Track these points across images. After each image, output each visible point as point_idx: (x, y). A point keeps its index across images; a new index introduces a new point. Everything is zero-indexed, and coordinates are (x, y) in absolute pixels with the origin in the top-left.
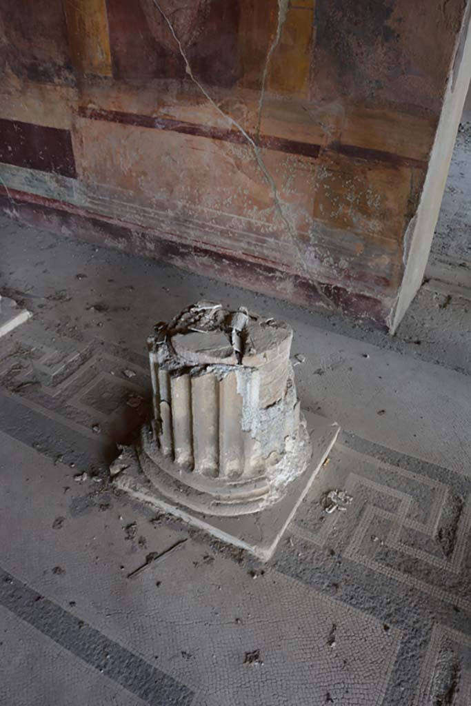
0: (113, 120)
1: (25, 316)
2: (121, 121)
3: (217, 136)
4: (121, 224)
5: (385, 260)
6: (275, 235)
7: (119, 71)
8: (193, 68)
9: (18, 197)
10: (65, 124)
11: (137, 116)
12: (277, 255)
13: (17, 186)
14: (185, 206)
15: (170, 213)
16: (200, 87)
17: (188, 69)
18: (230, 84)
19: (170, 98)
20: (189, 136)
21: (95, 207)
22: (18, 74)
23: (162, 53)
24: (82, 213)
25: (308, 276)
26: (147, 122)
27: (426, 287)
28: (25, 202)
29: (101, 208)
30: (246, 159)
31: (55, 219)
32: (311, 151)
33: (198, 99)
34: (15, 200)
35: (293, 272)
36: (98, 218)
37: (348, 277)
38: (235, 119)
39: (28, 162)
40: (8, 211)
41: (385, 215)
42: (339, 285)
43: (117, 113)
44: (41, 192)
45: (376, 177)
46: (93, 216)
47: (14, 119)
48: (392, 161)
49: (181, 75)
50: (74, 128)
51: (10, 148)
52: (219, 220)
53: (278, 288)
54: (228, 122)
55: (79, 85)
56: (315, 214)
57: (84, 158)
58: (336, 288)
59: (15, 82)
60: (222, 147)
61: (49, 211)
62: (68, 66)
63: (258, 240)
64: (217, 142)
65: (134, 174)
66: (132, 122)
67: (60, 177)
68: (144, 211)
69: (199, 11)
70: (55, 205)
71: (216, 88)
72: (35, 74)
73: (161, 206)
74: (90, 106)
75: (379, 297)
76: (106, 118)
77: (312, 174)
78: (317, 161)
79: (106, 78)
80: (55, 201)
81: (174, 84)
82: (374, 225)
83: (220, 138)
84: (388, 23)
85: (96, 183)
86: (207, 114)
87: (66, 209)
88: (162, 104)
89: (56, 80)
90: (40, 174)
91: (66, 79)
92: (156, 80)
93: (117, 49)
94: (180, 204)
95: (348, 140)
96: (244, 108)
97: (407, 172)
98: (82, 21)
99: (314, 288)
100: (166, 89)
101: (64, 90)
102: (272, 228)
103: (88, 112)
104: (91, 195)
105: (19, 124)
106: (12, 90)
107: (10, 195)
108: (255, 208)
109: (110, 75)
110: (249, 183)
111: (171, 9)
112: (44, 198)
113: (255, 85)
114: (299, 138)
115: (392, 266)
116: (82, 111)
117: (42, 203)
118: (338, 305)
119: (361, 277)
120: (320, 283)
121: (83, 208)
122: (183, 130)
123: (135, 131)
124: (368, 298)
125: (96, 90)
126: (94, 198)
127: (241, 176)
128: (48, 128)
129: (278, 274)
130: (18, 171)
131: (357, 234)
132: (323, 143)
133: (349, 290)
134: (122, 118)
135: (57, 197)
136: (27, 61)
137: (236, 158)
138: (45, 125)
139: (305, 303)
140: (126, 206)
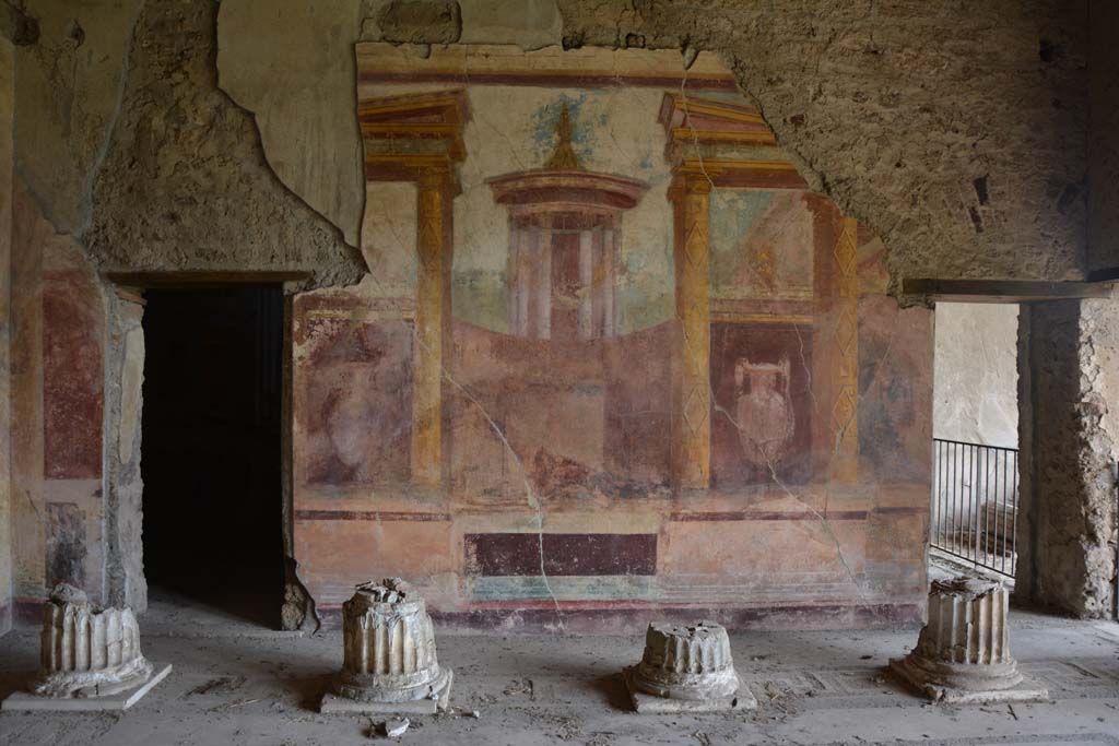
0: (706, 519)
2: (712, 519)
3: (794, 517)
4: (698, 607)
5: (916, 574)
6: (839, 580)
7: (714, 483)
8: (777, 476)
9: (570, 608)
10: (653, 529)
11: (728, 514)
12: (840, 594)
13: (572, 595)
14: (765, 576)
15: (751, 585)
16: (784, 488)
17: (774, 477)
18: (806, 482)
19: (758, 497)
20: (773, 522)
21: (672, 597)
22: (607, 493)
23: (755, 468)
24: (654, 606)
25: (865, 604)
26: (737, 517)
28: (578, 611)
29: (679, 597)
30: (816, 531)
31: (617, 620)
32: (862, 515)
33: (781, 495)
34: (566, 611)
35: (853, 604)
36: (672, 607)
37: (893, 594)
38: (809, 504)
39: (598, 570)
40: (550, 626)
41: (911, 545)
42: (888, 603)
43: (709, 514)
44: (606, 597)
45: (902, 523)
46: (666, 607)
48: (909, 511)
49: (769, 480)
50: (663, 532)
51: (576, 560)
52: (796, 579)
53: (843, 621)
54: (803, 507)
55: (674, 497)
56: (867, 556)
57: (665, 556)
58: (887, 606)
59: (603, 501)
60: (799, 525)
61: (608, 614)
62: (666, 484)
63: (827, 587)
64: (795, 521)
65: (719, 559)
66: (723, 519)
67: (635, 577)
68: (726, 589)
69: (784, 442)
70: (620, 607)
71: (795, 487)
72: (628, 492)
73: (744, 580)
74: (683, 511)
75: (915, 603)
76: (698, 519)
77: (859, 532)
78: (865, 521)
79: (702, 489)
80: (622, 601)
81: (762, 488)
82: (906, 553)
83: (797, 519)
84: (897, 440)
85: (677, 575)
86: (788, 504)
87: (634, 606)
88: (751, 502)
89: (651, 495)
90: (609, 579)
91: (662, 493)
92: (748, 487)
93: (715, 468)
94: (760, 575)
95: (884, 505)
96: (815, 496)
97: (920, 516)
98: (686, 452)
99: (870, 612)
100: (756, 491)
101: (658, 502)
102: (836, 574)
103: (680, 517)
104: (669, 586)
105: (597, 536)
106: (597, 508)
107: (559, 608)
108: (824, 563)
109: (706, 486)
110: (819, 546)
111: (761, 442)
112: (607, 602)
113: (824, 481)
114: (854, 509)
115: (920, 577)
116: (674, 517)
117: (604, 607)
118: (887, 618)
119: (902, 592)
120: (874, 606)
121: (655, 601)
122: (768, 518)
123: (726, 525)
124: (908, 606)
125: (691, 499)
126: (671, 589)
127: (813, 543)
128: (632, 535)
129: (842, 609)
130: (582, 580)
131: (895, 562)
132: (869, 509)
133: (895, 604)
134: (713, 517)
135: (625, 596)
136: (622, 484)
137: (809, 530)
138: (628, 533)
139: (865, 626)
140: (706, 589)
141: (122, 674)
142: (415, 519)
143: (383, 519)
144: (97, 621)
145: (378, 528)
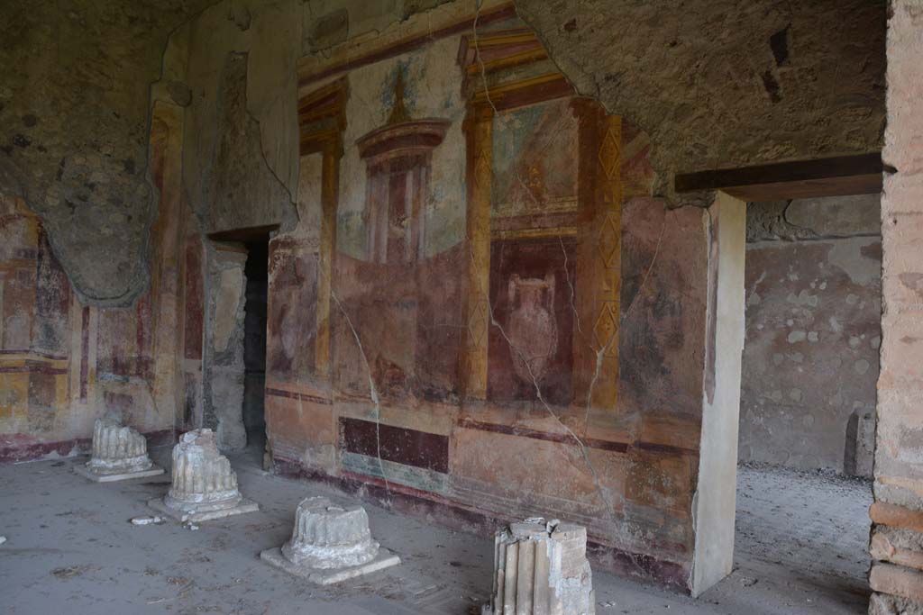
0: (483, 429)
1: (395, 560)
2: (488, 430)
3: (557, 440)
4: (478, 511)
5: (680, 529)
6: (598, 515)
7: (491, 395)
8: (542, 393)
9: (394, 489)
10: (445, 432)
11: (500, 426)
12: (600, 531)
13: (396, 479)
14: (530, 494)
15: (519, 500)
16: (547, 407)
17: (539, 394)
18: (566, 404)
19: (525, 414)
20: (537, 440)
21: (459, 497)
22: (417, 395)
23: (523, 385)
24: (447, 502)
25: (623, 548)
26: (507, 430)
27: (736, 573)
28: (399, 493)
29: (463, 498)
30: (576, 456)
31: (423, 508)
32: (621, 448)
33: (544, 414)
34: (392, 491)
35: (612, 546)
36: (459, 506)
37: (654, 546)
38: (569, 427)
39: (410, 461)
40: (383, 501)
41: (676, 492)
42: (648, 554)
43: (486, 424)
44: (415, 485)
45: (667, 464)
46: (455, 505)
47: (407, 427)
48: (675, 452)
49: (534, 398)
50: (452, 435)
51: (397, 449)
52: (556, 505)
53: (601, 561)
54: (564, 430)
55: (461, 404)
56: (627, 495)
57: (455, 458)
58: (646, 557)
59: (413, 401)
60: (560, 448)
61: (418, 501)
62: (455, 392)
63: (585, 520)
64: (557, 444)
65: (493, 470)
66: (496, 431)
67: (434, 472)
68: (499, 500)
69: (548, 359)
70: (424, 496)
71: (557, 407)
72: (430, 396)
73: (512, 495)
74: (467, 419)
75: (679, 562)
76: (477, 427)
77: (623, 465)
78: (626, 455)
79: (481, 400)
80: (426, 492)
81: (529, 404)
82: (669, 501)
83: (558, 441)
84: (663, 365)
85: (462, 477)
86: (550, 425)
87: (434, 498)
88: (519, 417)
89: (445, 401)
90: (417, 470)
91: (452, 400)
92: (516, 402)
93: (491, 381)
94: (527, 492)
95: (646, 439)
96: (576, 420)
97: (687, 459)
98: (470, 363)
99: (629, 559)
100: (523, 407)
101: (449, 407)
102: (596, 509)
103: (465, 423)
104: (457, 487)
105: (410, 431)
106: (410, 407)
107: (388, 487)
108: (583, 493)
109: (484, 398)
110: (579, 473)
111: (529, 358)
112: (417, 490)
113: (583, 404)
114: (612, 439)
116: (460, 422)
117: (414, 494)
118: (648, 573)
119: (665, 545)
120: (633, 554)
121: (448, 498)
122: (533, 436)
123: (498, 436)
124: (671, 564)
125: (472, 408)
126: (459, 490)
127: (573, 469)
128: (432, 434)
129: (601, 548)
130: (400, 467)
131: (658, 509)
132: (629, 442)
133: (656, 558)
134: (489, 428)
135: (428, 489)
136: (425, 388)
137: (570, 456)
138: (430, 432)
139: (624, 574)
140: (484, 496)
141: (115, 464)
142: (316, 402)
143: (302, 399)
144: (105, 431)
145: (299, 406)
